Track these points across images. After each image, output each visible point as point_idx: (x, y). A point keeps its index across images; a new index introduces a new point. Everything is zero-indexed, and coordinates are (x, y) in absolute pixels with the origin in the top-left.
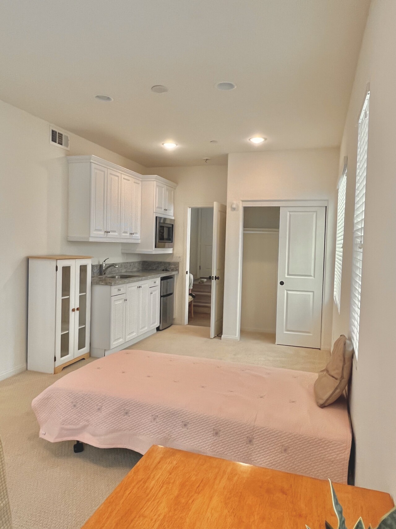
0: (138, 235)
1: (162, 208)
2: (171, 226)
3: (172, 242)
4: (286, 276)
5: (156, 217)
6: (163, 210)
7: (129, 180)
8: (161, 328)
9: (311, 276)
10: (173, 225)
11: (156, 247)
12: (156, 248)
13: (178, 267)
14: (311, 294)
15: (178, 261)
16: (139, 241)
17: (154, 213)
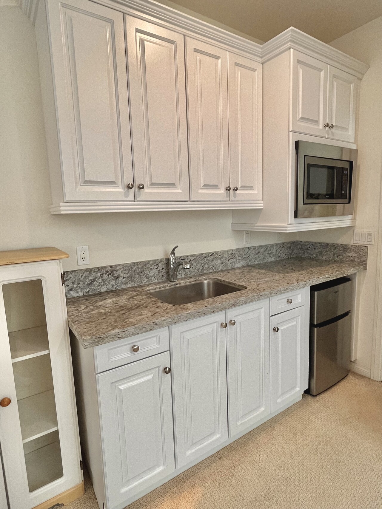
0: (257, 192)
1: (316, 122)
2: (347, 166)
3: (349, 202)
5: (297, 143)
6: (321, 126)
7: (217, 58)
8: (314, 391)
10: (351, 163)
11: (296, 216)
12: (296, 219)
13: (366, 255)
15: (366, 243)
16: (260, 205)
17: (291, 133)
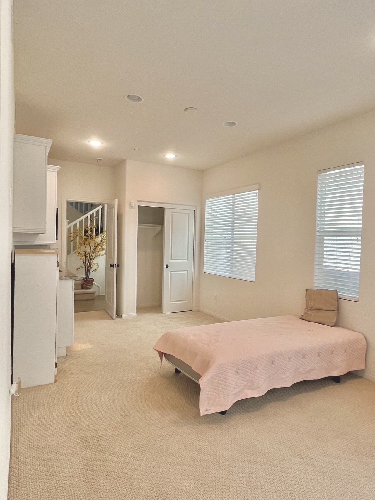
4: (170, 261)
9: (186, 260)
14: (186, 272)
17: (56, 205)
